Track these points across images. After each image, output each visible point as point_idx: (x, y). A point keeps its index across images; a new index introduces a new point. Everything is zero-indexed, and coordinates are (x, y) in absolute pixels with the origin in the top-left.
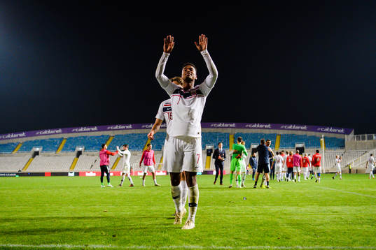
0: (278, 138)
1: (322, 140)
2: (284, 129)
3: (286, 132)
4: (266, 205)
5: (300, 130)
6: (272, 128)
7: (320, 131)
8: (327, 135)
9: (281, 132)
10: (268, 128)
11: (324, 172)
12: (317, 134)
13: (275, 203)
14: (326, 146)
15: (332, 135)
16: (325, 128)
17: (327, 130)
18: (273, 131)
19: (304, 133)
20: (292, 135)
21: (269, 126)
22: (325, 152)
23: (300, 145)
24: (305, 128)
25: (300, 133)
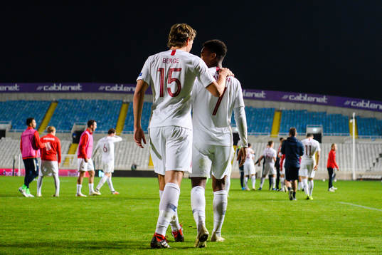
0: (277, 116)
1: (353, 121)
2: (287, 100)
3: (291, 106)
4: (254, 233)
5: (315, 103)
6: (267, 98)
7: (349, 106)
8: (361, 113)
9: (283, 106)
10: (261, 99)
11: (354, 178)
12: (345, 111)
13: (269, 231)
14: (358, 133)
15: (369, 115)
16: (358, 101)
17: (361, 104)
18: (268, 104)
19: (322, 109)
20: (302, 112)
21: (262, 94)
22: (356, 143)
23: (315, 130)
24: (324, 99)
25: (315, 108)
